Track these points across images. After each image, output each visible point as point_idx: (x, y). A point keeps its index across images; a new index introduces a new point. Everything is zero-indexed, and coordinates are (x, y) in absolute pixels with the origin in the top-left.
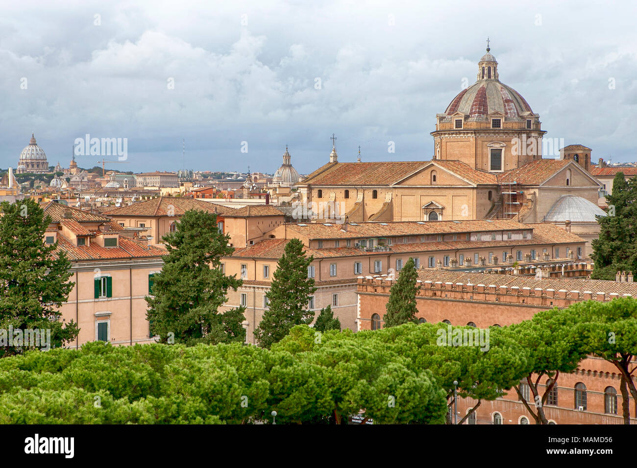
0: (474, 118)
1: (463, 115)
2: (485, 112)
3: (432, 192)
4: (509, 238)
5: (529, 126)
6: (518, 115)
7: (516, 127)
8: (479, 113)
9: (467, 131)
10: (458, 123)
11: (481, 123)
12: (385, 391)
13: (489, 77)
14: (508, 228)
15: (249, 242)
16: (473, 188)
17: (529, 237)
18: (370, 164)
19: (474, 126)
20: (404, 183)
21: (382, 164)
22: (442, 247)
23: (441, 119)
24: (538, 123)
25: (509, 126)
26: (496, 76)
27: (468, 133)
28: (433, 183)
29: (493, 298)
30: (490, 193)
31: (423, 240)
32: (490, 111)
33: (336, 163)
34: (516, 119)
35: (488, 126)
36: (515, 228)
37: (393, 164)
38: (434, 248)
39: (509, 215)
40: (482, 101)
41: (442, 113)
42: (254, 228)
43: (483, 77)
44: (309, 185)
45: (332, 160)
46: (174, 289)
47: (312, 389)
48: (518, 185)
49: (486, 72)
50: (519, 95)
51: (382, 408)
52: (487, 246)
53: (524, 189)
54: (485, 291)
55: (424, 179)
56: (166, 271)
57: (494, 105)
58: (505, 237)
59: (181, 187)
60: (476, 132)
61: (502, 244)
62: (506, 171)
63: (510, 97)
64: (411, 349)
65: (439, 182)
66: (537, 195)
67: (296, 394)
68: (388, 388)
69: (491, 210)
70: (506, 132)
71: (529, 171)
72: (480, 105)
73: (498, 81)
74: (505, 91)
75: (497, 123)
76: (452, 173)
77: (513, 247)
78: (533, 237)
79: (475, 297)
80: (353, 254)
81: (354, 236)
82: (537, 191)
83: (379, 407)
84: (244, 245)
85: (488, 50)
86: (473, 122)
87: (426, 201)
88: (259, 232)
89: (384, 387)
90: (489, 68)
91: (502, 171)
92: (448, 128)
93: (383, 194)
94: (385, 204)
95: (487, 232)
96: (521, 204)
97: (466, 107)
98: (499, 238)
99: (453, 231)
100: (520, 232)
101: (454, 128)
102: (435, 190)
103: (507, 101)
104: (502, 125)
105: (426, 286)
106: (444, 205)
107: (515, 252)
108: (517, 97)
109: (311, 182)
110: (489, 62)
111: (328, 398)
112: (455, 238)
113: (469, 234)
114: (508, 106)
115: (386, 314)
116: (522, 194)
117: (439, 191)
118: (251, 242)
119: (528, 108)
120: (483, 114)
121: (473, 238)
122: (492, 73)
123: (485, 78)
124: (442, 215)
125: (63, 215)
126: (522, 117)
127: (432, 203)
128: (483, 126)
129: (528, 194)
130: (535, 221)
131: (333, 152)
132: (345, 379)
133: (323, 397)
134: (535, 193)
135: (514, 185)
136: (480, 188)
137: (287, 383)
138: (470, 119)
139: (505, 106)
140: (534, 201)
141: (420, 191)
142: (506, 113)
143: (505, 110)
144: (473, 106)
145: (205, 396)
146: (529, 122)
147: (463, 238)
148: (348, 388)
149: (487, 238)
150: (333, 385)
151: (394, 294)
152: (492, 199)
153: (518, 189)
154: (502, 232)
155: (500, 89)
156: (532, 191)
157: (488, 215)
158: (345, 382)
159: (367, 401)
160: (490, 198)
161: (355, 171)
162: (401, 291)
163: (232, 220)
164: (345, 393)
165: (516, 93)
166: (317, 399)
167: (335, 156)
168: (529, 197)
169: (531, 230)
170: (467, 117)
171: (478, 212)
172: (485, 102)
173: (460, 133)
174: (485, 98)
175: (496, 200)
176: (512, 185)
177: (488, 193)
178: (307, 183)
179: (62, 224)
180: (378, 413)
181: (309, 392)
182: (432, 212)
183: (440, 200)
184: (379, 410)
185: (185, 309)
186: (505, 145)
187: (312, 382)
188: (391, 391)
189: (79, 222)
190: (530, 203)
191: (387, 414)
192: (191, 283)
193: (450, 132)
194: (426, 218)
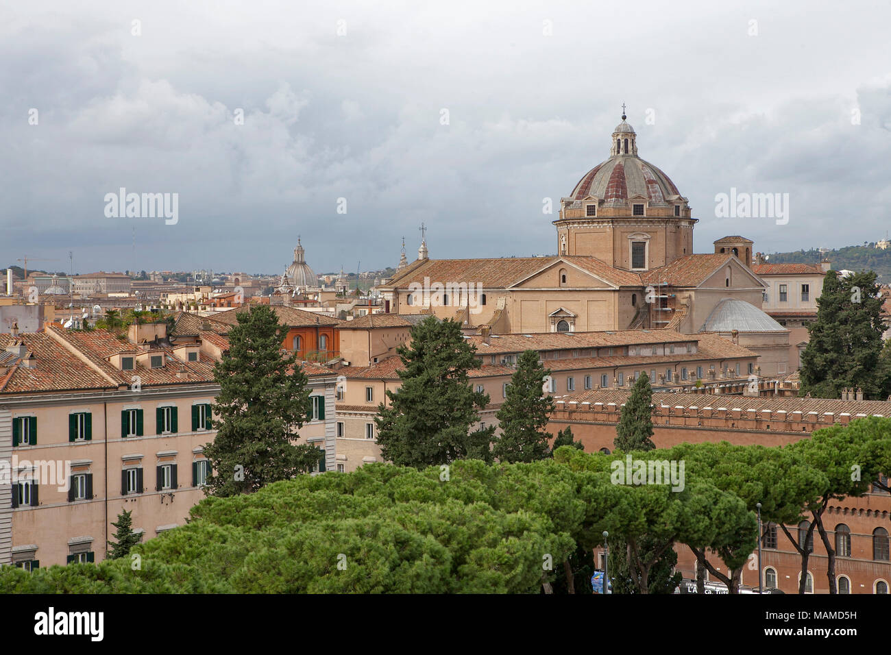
0: (611, 202)
1: (597, 199)
2: (624, 196)
3: (561, 296)
4: (671, 352)
5: (677, 213)
6: (664, 199)
7: (663, 214)
8: (617, 196)
9: (601, 220)
10: (591, 210)
11: (619, 209)
12: (700, 512)
13: (627, 151)
14: (670, 340)
15: (373, 360)
16: (614, 291)
17: (694, 350)
18: (471, 261)
19: (611, 214)
20: (523, 286)
21: (489, 261)
22: (598, 364)
23: (568, 204)
24: (688, 210)
25: (655, 213)
26: (635, 151)
27: (603, 222)
28: (563, 284)
29: (694, 423)
30: (634, 297)
31: (576, 356)
32: (630, 195)
33: (426, 260)
34: (662, 204)
35: (628, 213)
36: (679, 340)
37: (502, 261)
38: (589, 365)
39: (657, 324)
40: (619, 181)
41: (567, 196)
42: (378, 342)
43: (618, 152)
44: (396, 288)
45: (421, 256)
46: (420, 407)
47: (626, 511)
48: (670, 286)
49: (622, 145)
50: (663, 174)
51: (699, 530)
52: (649, 361)
53: (676, 291)
54: (685, 414)
55: (551, 280)
56: (409, 387)
57: (635, 188)
58: (667, 351)
59: (197, 294)
60: (613, 220)
61: (665, 359)
62: (650, 270)
63: (653, 177)
64: (703, 469)
65: (570, 284)
66: (693, 298)
67: (611, 515)
68: (703, 509)
69: (636, 317)
70: (650, 220)
71: (680, 269)
72: (617, 187)
73: (637, 156)
74: (647, 170)
75: (639, 209)
76: (587, 272)
77: (677, 363)
78: (698, 351)
79: (672, 421)
80: (501, 373)
81: (499, 350)
82: (693, 294)
83: (696, 529)
84: (366, 363)
85: (624, 118)
86: (610, 209)
87: (553, 308)
88: (385, 347)
89: (699, 507)
90: (626, 140)
91: (647, 269)
92: (577, 216)
93: (494, 300)
94: (496, 312)
95: (646, 344)
96: (674, 310)
97: (599, 189)
98: (660, 351)
99: (609, 344)
100: (684, 344)
101: (586, 216)
102: (566, 294)
103: (650, 182)
104: (645, 212)
105: (609, 410)
106: (578, 312)
107: (679, 368)
108: (661, 176)
109: (398, 285)
110: (626, 133)
111: (643, 519)
112: (611, 353)
113: (627, 347)
114: (652, 188)
115: (617, 437)
116: (674, 299)
117: (569, 294)
118: (375, 360)
119: (675, 191)
120: (622, 198)
121: (632, 353)
122: (630, 147)
123: (621, 153)
124: (574, 324)
125: (201, 327)
126: (669, 202)
127: (561, 310)
128: (622, 213)
129: (682, 298)
130: (691, 331)
131: (422, 246)
132: (657, 499)
133: (637, 519)
134: (690, 297)
135: (665, 286)
136: (623, 290)
137: (600, 504)
138: (606, 204)
139: (648, 188)
140: (689, 306)
141: (545, 296)
142: (650, 197)
143: (649, 193)
144: (608, 188)
145: (549, 512)
146: (678, 208)
147: (620, 353)
148: (661, 509)
149: (646, 352)
150: (644, 506)
151: (626, 415)
152: (636, 304)
153: (670, 291)
154: (664, 344)
155: (641, 167)
156: (687, 294)
157: (633, 325)
158: (658, 503)
159: (682, 524)
160: (633, 304)
161: (453, 271)
162: (635, 410)
163: (350, 333)
164: (657, 515)
165: (660, 171)
166: (630, 521)
167: (425, 252)
168: (684, 301)
169: (696, 342)
170: (601, 202)
171: (621, 320)
172: (624, 183)
173: (593, 222)
174: (624, 178)
175: (641, 306)
176: (661, 287)
177: (631, 297)
178: (393, 286)
179: (201, 338)
180: (695, 535)
181: (623, 513)
182: (562, 322)
183: (571, 308)
184: (695, 532)
185: (434, 430)
186: (649, 236)
187: (624, 502)
188: (706, 511)
189: (220, 335)
190: (684, 309)
191: (704, 538)
192: (440, 400)
193: (581, 221)
194: (553, 329)
